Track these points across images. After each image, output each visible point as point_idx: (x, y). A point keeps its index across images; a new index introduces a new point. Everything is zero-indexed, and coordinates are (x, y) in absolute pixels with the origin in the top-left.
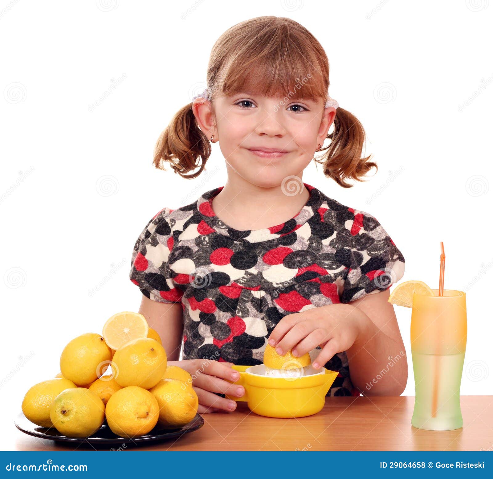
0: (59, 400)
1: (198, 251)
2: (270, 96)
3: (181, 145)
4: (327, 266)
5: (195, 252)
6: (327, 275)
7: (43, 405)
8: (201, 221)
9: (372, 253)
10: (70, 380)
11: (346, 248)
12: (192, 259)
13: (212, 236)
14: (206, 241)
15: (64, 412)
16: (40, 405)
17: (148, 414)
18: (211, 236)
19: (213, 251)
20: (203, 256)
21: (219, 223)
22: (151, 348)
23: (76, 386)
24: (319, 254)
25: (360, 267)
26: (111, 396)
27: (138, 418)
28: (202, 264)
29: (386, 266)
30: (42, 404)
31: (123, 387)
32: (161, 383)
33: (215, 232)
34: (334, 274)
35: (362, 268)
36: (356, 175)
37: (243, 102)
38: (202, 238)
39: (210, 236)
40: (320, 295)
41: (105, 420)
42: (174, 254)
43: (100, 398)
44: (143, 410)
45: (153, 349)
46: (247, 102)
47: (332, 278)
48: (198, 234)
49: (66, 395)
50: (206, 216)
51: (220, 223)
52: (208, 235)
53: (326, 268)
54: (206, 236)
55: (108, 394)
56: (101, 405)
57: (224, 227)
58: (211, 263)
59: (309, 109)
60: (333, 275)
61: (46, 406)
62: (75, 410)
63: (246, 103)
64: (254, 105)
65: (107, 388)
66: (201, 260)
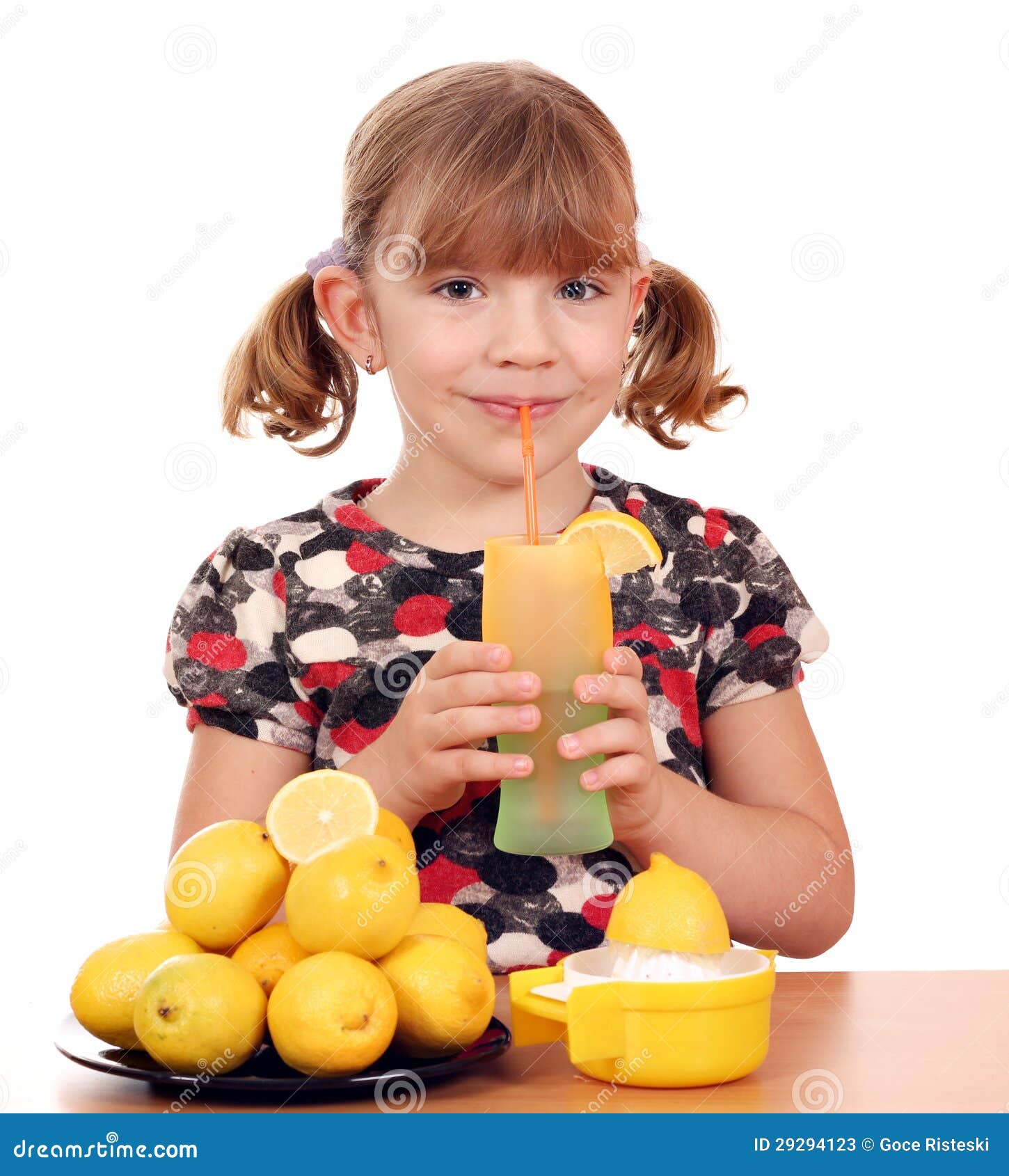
0: (155, 983)
1: (356, 609)
2: (520, 271)
3: (295, 380)
4: (670, 627)
5: (351, 612)
6: (672, 648)
7: (120, 994)
8: (353, 543)
9: (754, 584)
10: (189, 936)
11: (698, 579)
12: (344, 628)
13: (390, 573)
14: (377, 586)
15: (165, 1013)
16: (112, 995)
17: (366, 1019)
18: (387, 571)
19: (398, 606)
20: (375, 619)
21: (399, 542)
22: (379, 860)
23: (201, 950)
24: (650, 599)
25: (732, 621)
26: (282, 973)
27: (343, 1029)
28: (376, 637)
29: (788, 615)
30: (118, 992)
31: (310, 953)
32: (405, 944)
33: (393, 563)
34: (688, 645)
35: (736, 623)
36: (704, 416)
37: (451, 284)
38: (364, 580)
39: (385, 573)
40: (659, 697)
41: (265, 1035)
42: (300, 617)
43: (257, 980)
44: (357, 1009)
45: (382, 863)
46: (461, 284)
47: (684, 655)
48: (351, 574)
49: (169, 971)
50: (360, 532)
51: (403, 543)
52: (378, 573)
53: (669, 632)
54: (373, 576)
55: (276, 970)
56: (257, 995)
57: (415, 549)
58: (400, 633)
59: (605, 290)
60: (686, 647)
61: (126, 996)
62: (191, 1007)
63: (456, 287)
64: (478, 289)
65: (275, 955)
66: (372, 627)
